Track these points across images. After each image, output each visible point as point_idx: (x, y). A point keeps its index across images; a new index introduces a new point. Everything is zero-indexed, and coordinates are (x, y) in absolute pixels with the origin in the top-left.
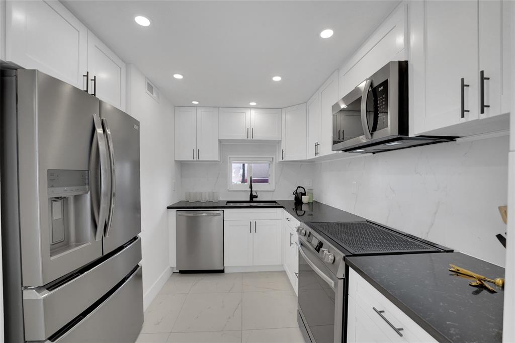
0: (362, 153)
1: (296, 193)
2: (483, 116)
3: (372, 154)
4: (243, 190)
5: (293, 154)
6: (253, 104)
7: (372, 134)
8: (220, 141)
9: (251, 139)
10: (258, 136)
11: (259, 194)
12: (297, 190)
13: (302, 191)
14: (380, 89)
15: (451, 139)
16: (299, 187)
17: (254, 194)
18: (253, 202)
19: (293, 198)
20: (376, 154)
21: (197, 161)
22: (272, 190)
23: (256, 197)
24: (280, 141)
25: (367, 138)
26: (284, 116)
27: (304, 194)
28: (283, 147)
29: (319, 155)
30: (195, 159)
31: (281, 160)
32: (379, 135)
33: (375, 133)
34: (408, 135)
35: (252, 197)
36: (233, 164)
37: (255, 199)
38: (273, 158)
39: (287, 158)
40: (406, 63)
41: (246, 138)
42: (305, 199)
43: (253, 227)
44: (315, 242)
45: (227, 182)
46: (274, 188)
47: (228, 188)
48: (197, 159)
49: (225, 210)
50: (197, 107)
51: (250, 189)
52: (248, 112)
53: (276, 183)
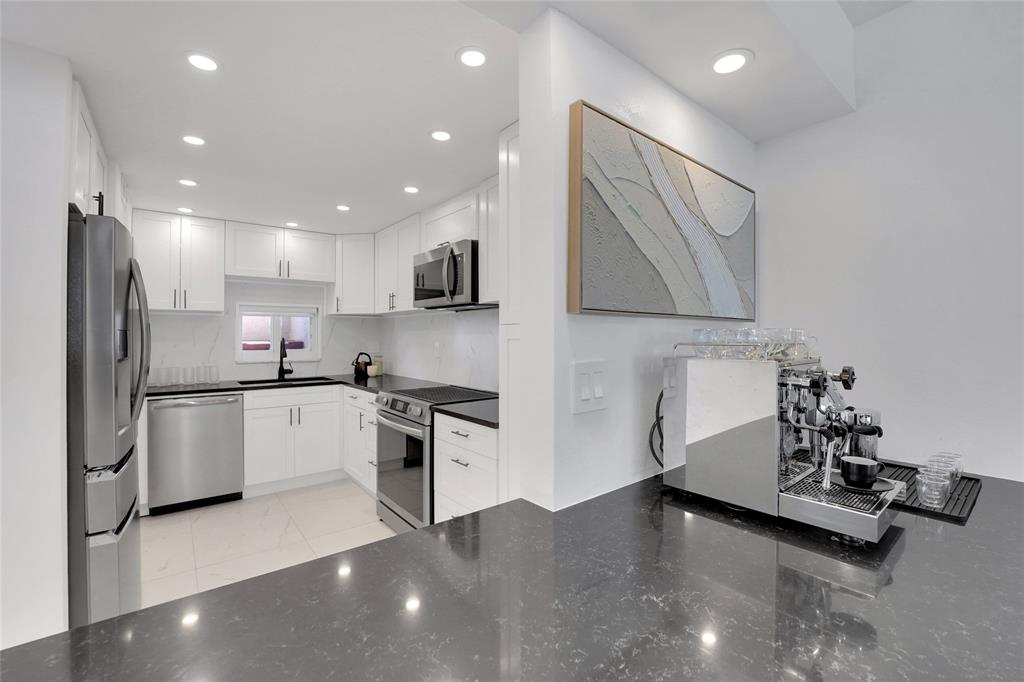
1: (357, 362)
4: (266, 360)
5: (353, 306)
6: (293, 224)
7: (452, 298)
8: (226, 276)
9: (286, 277)
10: (298, 274)
11: (294, 367)
12: (357, 359)
13: (366, 359)
16: (361, 354)
17: (286, 367)
18: (284, 379)
19: (351, 370)
21: (181, 311)
22: (315, 359)
23: (290, 372)
24: (333, 284)
25: (449, 300)
26: (339, 244)
27: (370, 364)
28: (338, 292)
29: (394, 310)
30: (177, 308)
31: (335, 312)
32: (459, 299)
33: (456, 297)
34: (478, 302)
35: (282, 372)
36: (244, 317)
37: (287, 376)
38: (318, 309)
39: (347, 309)
40: (477, 242)
41: (276, 276)
42: (371, 370)
43: (295, 416)
44: (400, 406)
45: (234, 349)
46: (320, 356)
47: (237, 359)
48: (183, 308)
49: (246, 393)
50: (182, 215)
51: (279, 360)
52: (281, 234)
53: (323, 348)
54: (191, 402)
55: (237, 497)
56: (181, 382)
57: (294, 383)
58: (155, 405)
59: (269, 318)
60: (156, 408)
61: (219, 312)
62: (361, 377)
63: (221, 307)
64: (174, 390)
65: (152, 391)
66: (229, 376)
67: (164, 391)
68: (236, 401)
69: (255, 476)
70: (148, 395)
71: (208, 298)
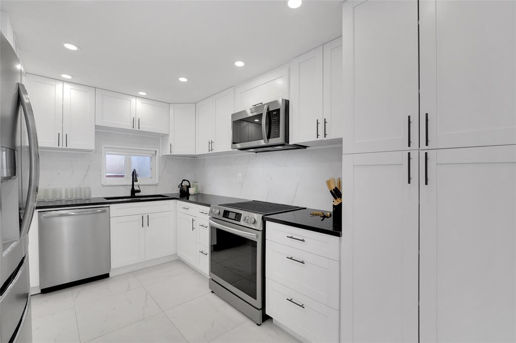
0: (253, 152)
1: (181, 186)
2: (325, 139)
3: (255, 153)
4: (122, 184)
6: (143, 94)
7: (268, 140)
8: (96, 126)
9: (137, 129)
10: (144, 128)
11: (141, 188)
12: (181, 184)
13: (187, 184)
14: (274, 113)
15: (305, 147)
16: (184, 180)
17: (136, 188)
18: (134, 196)
19: (177, 190)
20: (257, 153)
21: (64, 149)
22: (154, 184)
23: (139, 191)
24: (167, 135)
25: (265, 142)
26: (171, 111)
27: (190, 187)
28: (171, 140)
29: (213, 151)
30: (61, 146)
31: (168, 153)
32: (273, 141)
33: (270, 140)
34: (288, 143)
35: (133, 191)
36: (107, 156)
37: (136, 194)
38: (156, 151)
39: (176, 152)
40: (288, 101)
41: (131, 128)
42: (192, 191)
43: (145, 221)
44: (232, 216)
45: (101, 176)
46: (157, 182)
47: (103, 183)
48: (65, 147)
49: (111, 206)
50: (64, 81)
51: (131, 184)
52: (133, 100)
53: (160, 177)
54: (71, 212)
55: (106, 276)
56: (64, 198)
57: (141, 199)
58: (44, 215)
59: (124, 156)
60: (45, 217)
61: (91, 151)
62: (184, 195)
63: (92, 147)
64: (58, 204)
65: (42, 205)
66: (98, 194)
67: (50, 204)
68: (104, 211)
69: (118, 262)
70: (37, 208)
71: (83, 141)
